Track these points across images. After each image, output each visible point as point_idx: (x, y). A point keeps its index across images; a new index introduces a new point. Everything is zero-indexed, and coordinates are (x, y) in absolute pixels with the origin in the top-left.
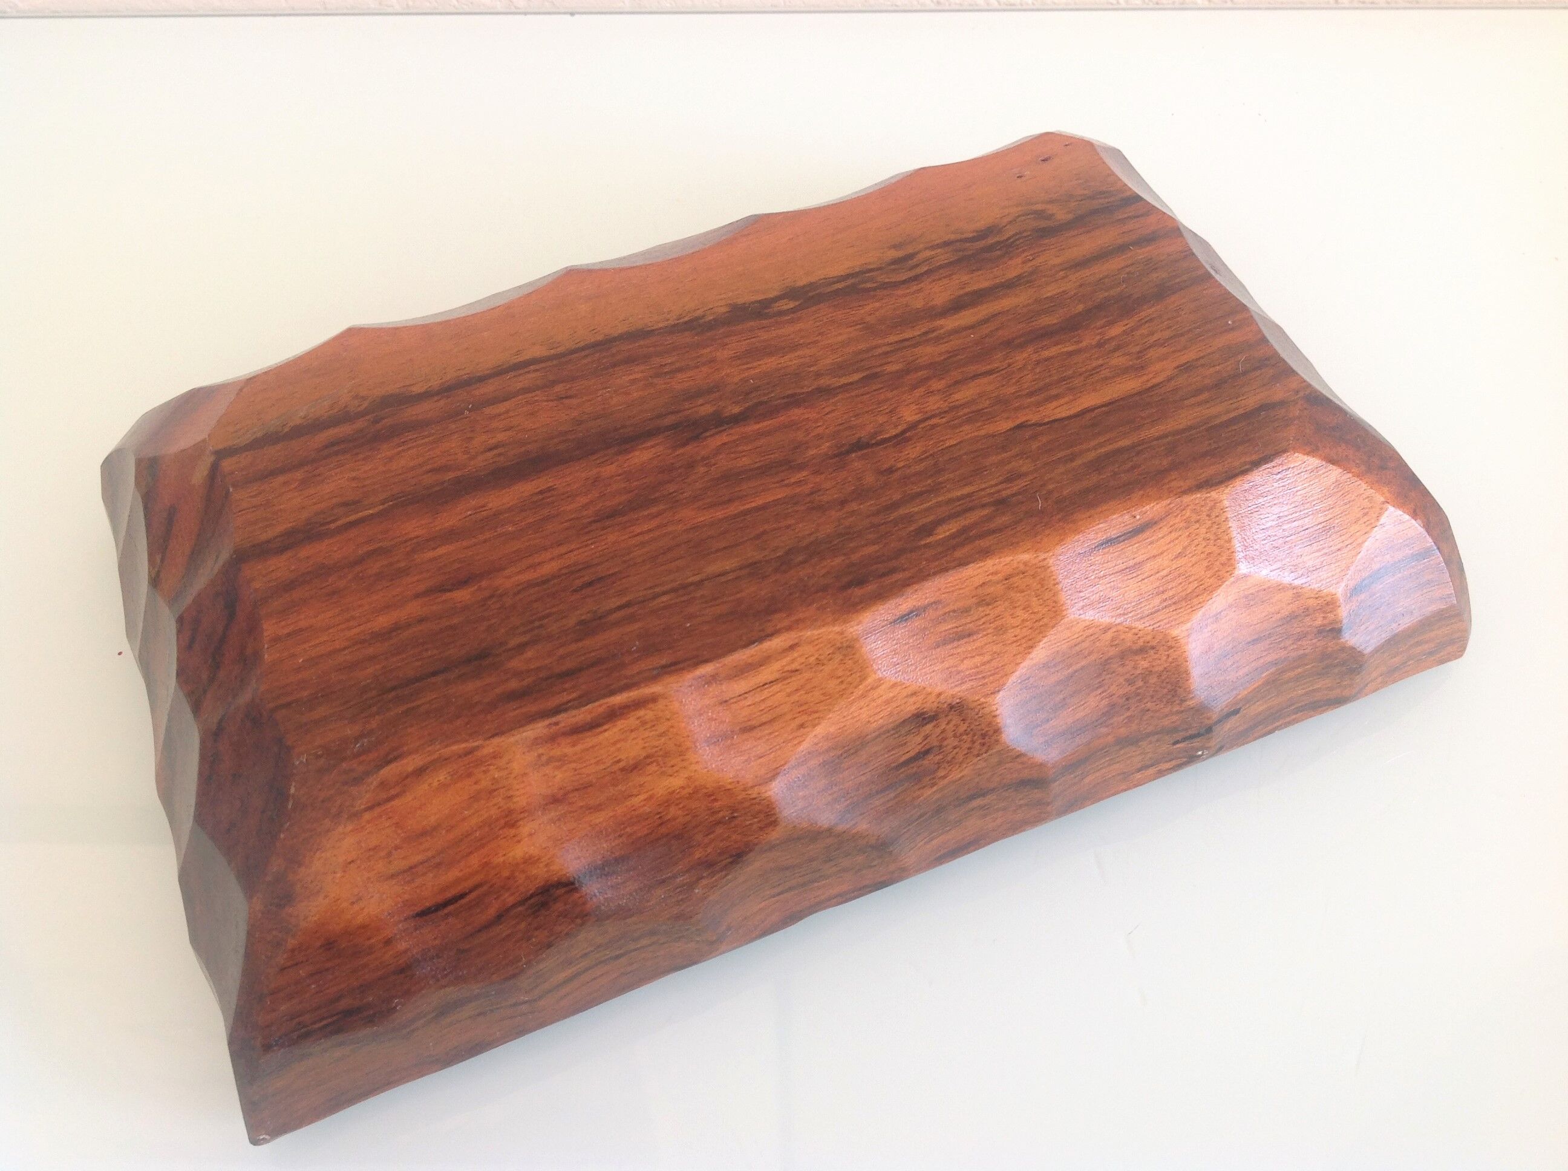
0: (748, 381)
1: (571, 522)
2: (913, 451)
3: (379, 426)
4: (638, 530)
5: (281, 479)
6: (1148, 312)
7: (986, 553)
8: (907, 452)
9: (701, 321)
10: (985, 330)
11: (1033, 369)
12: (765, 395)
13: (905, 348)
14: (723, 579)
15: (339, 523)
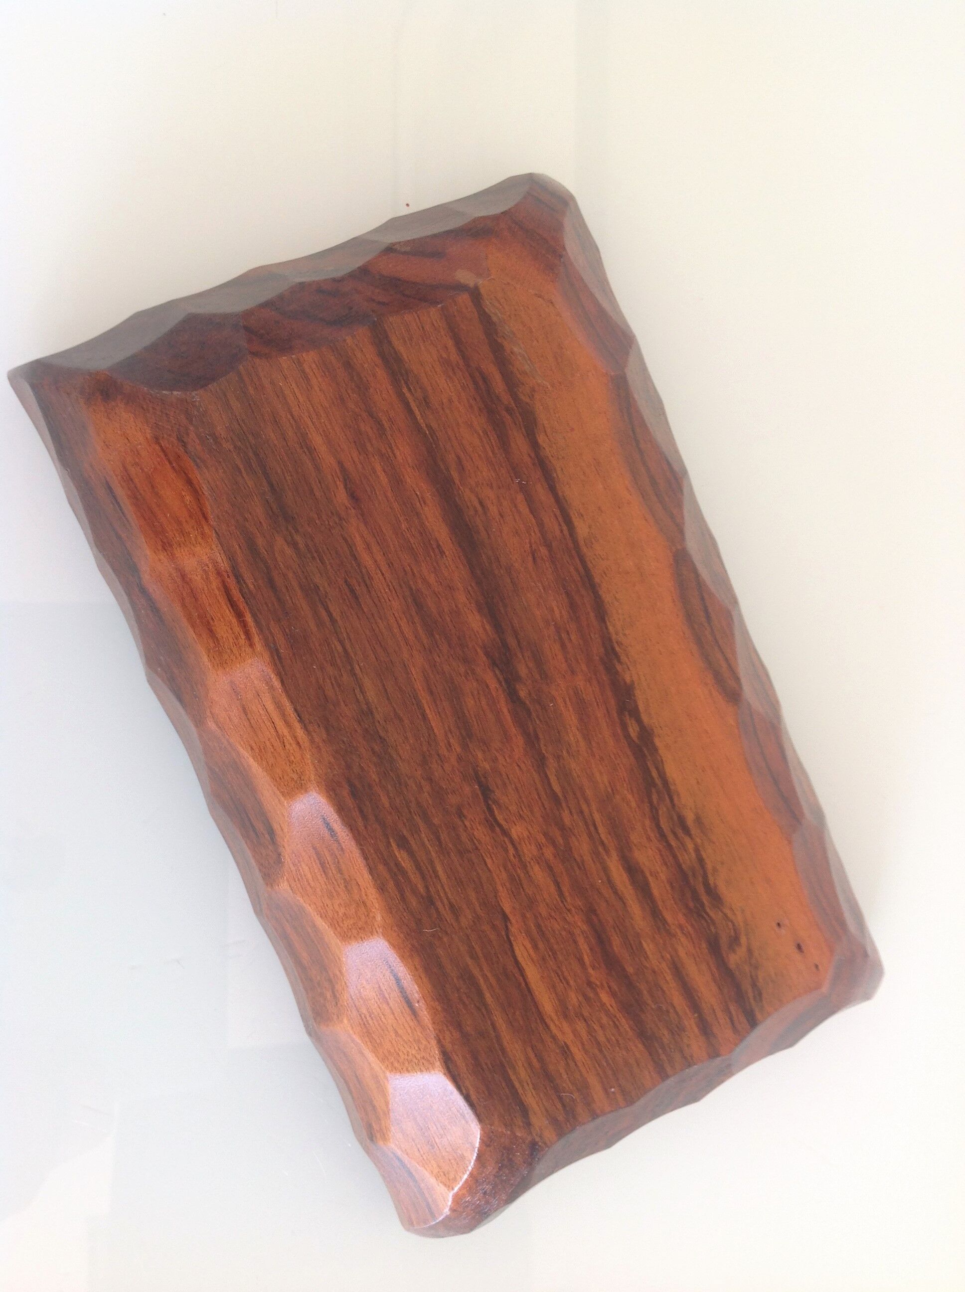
0: (551, 701)
1: (411, 573)
2: (481, 833)
3: (504, 413)
4: (403, 623)
5: (450, 343)
6: (625, 1024)
7: (382, 888)
8: (479, 828)
9: (615, 662)
10: (607, 892)
11: (565, 929)
12: (538, 717)
13: (588, 828)
14: (357, 691)
15: (408, 395)
